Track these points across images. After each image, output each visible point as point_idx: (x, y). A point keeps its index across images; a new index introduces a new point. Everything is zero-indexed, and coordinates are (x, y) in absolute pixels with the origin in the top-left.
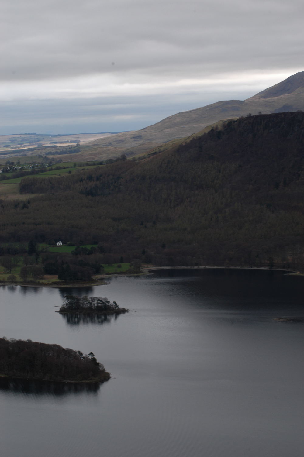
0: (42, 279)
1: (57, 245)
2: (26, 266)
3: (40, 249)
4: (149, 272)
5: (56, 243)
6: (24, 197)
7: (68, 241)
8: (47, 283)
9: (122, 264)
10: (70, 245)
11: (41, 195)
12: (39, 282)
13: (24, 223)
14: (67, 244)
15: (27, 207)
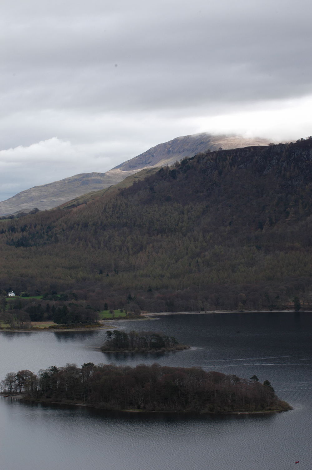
1: (8, 295)
7: (22, 291)
8: (43, 328)
10: (26, 296)
14: (21, 295)
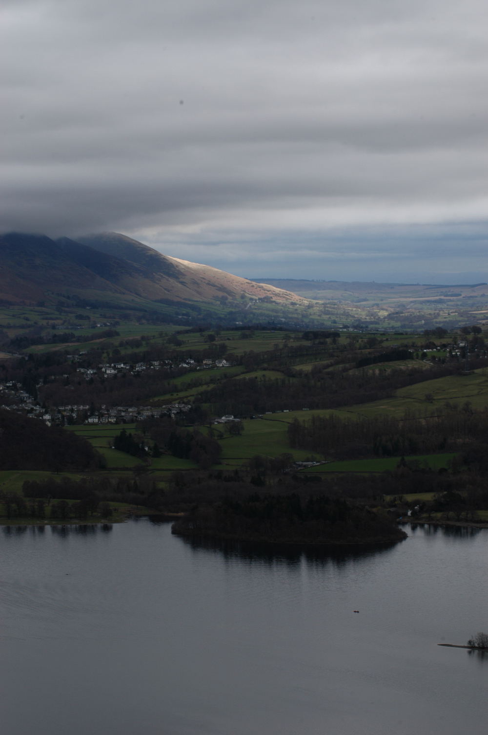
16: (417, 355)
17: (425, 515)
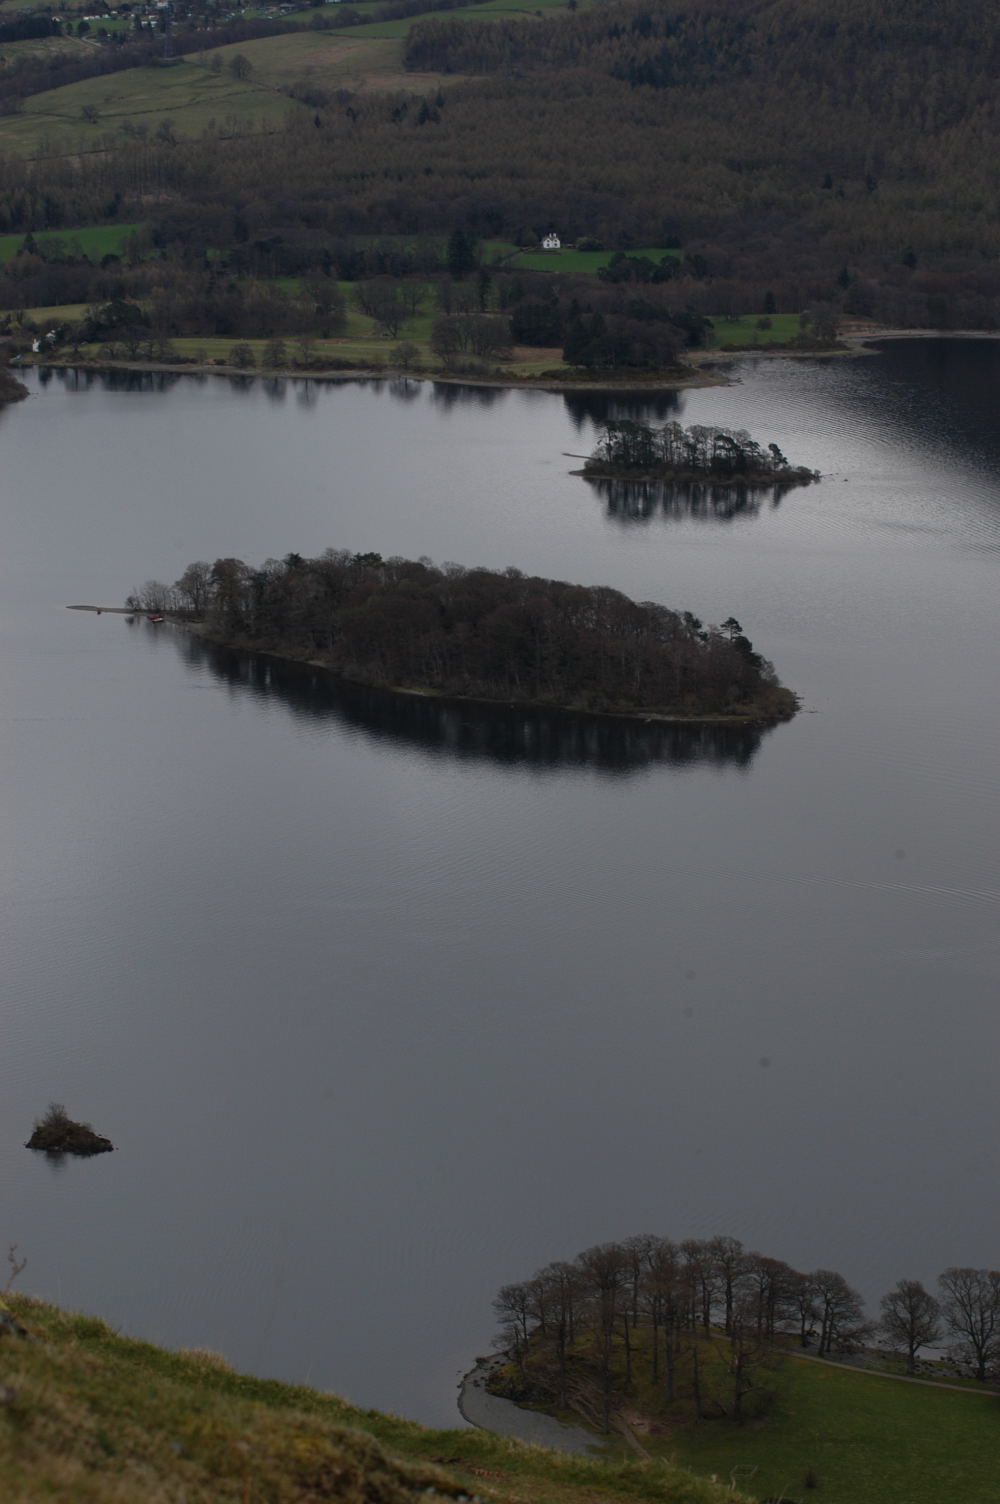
0: (507, 360)
1: (542, 245)
2: (445, 314)
3: (487, 259)
4: (866, 345)
5: (540, 240)
6: (423, 85)
7: (581, 235)
8: (526, 374)
9: (772, 317)
10: (589, 248)
11: (476, 78)
12: (498, 370)
13: (428, 171)
14: (577, 246)
15: (436, 119)
16: (70, 27)
17: (67, 350)
